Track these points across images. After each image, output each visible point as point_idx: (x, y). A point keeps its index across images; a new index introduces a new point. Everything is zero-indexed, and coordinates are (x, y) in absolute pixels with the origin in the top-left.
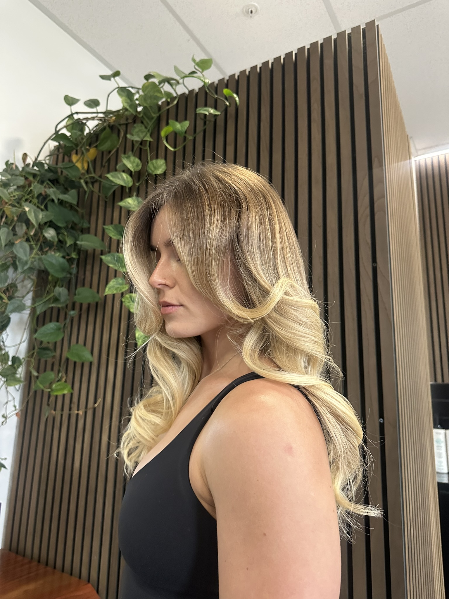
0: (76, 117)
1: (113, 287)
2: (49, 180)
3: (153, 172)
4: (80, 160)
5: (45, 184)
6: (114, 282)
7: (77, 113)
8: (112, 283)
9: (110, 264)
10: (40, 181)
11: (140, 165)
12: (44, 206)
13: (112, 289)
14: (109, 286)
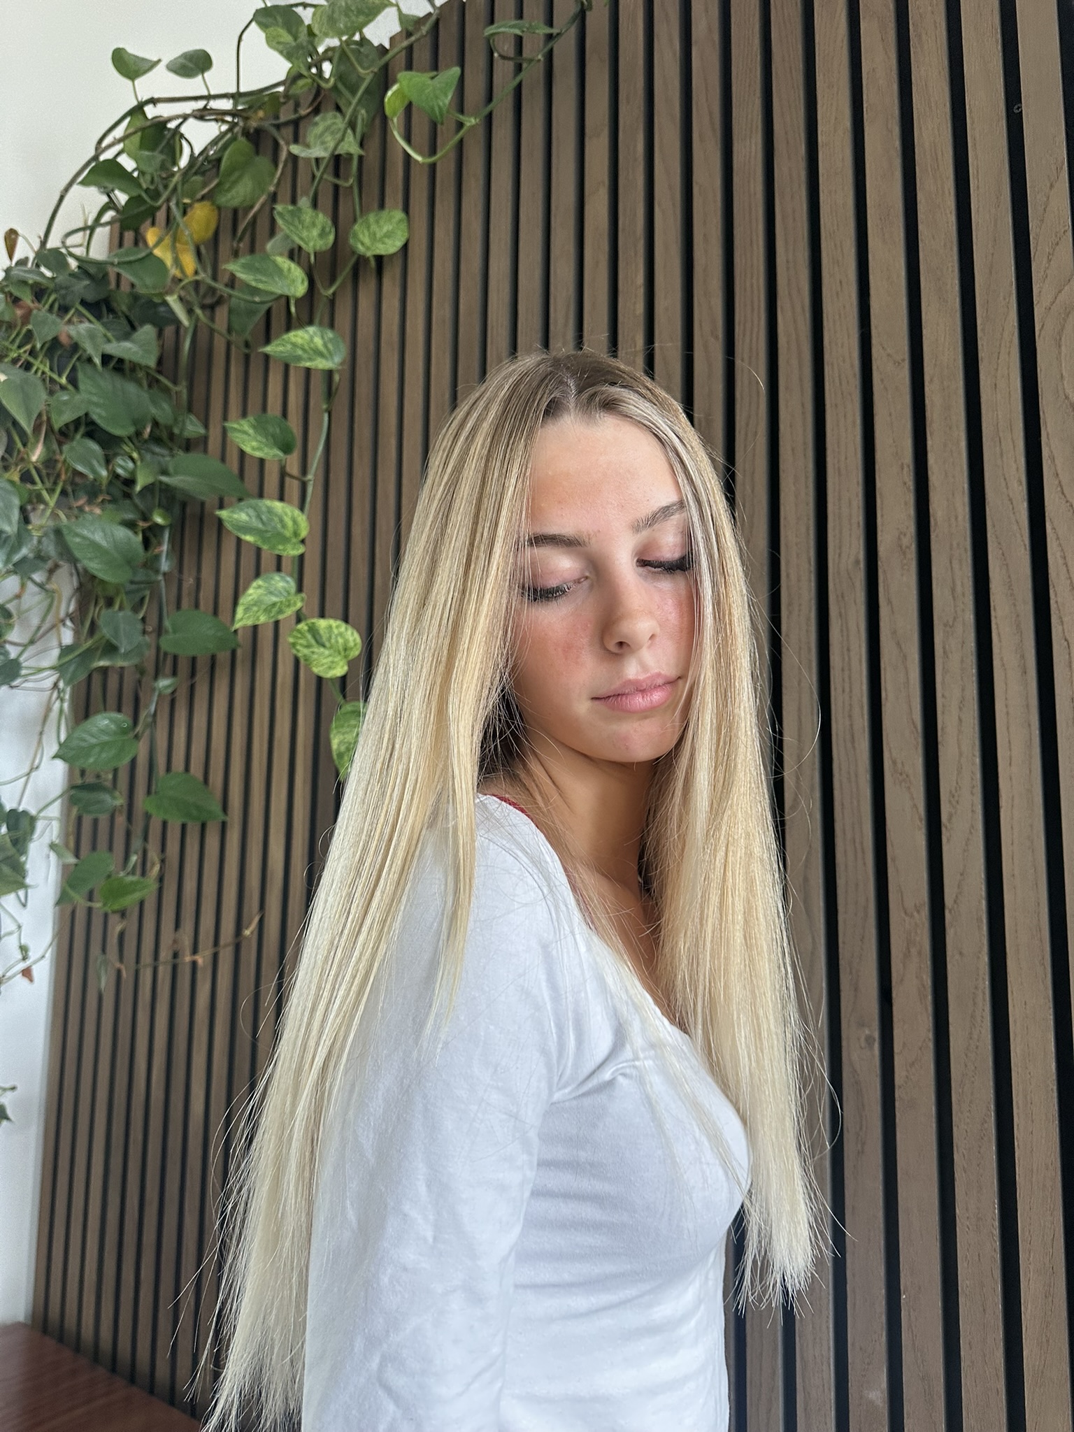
0: (150, 111)
1: (257, 603)
2: (83, 303)
3: (368, 248)
4: (168, 240)
5: (72, 312)
6: (259, 587)
7: (153, 101)
8: (253, 592)
9: (245, 534)
10: (56, 306)
11: (330, 232)
12: (67, 378)
13: (255, 609)
14: (244, 600)
